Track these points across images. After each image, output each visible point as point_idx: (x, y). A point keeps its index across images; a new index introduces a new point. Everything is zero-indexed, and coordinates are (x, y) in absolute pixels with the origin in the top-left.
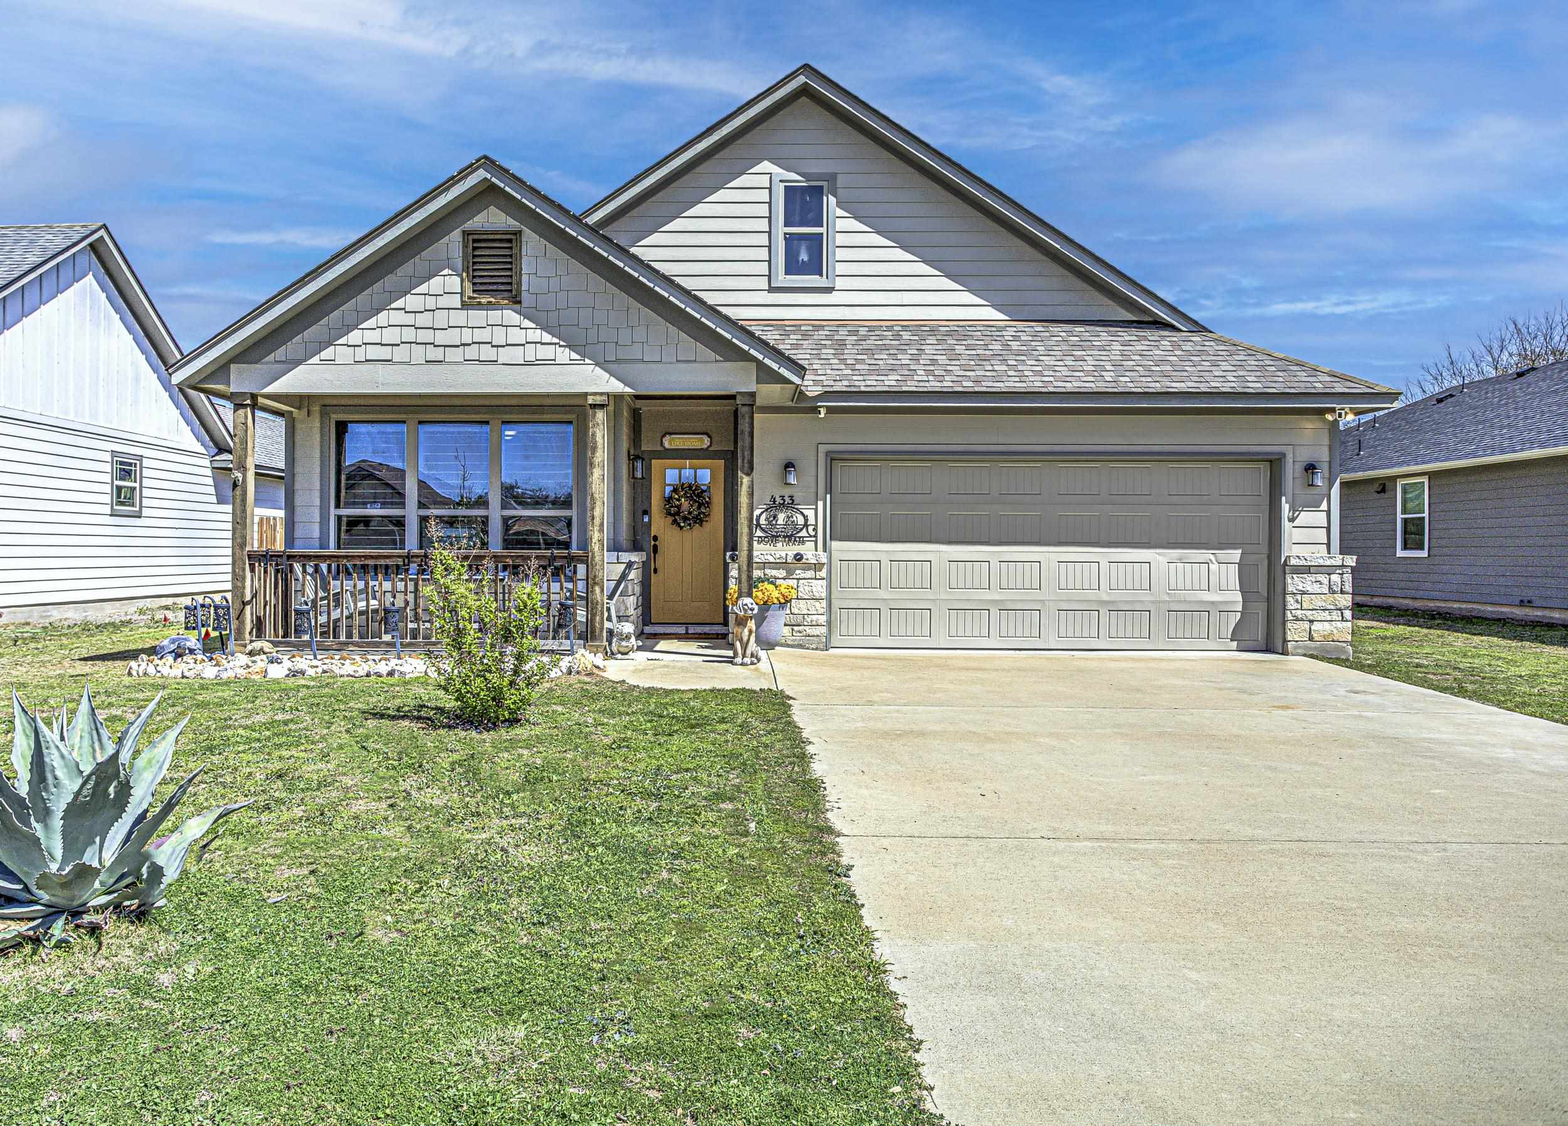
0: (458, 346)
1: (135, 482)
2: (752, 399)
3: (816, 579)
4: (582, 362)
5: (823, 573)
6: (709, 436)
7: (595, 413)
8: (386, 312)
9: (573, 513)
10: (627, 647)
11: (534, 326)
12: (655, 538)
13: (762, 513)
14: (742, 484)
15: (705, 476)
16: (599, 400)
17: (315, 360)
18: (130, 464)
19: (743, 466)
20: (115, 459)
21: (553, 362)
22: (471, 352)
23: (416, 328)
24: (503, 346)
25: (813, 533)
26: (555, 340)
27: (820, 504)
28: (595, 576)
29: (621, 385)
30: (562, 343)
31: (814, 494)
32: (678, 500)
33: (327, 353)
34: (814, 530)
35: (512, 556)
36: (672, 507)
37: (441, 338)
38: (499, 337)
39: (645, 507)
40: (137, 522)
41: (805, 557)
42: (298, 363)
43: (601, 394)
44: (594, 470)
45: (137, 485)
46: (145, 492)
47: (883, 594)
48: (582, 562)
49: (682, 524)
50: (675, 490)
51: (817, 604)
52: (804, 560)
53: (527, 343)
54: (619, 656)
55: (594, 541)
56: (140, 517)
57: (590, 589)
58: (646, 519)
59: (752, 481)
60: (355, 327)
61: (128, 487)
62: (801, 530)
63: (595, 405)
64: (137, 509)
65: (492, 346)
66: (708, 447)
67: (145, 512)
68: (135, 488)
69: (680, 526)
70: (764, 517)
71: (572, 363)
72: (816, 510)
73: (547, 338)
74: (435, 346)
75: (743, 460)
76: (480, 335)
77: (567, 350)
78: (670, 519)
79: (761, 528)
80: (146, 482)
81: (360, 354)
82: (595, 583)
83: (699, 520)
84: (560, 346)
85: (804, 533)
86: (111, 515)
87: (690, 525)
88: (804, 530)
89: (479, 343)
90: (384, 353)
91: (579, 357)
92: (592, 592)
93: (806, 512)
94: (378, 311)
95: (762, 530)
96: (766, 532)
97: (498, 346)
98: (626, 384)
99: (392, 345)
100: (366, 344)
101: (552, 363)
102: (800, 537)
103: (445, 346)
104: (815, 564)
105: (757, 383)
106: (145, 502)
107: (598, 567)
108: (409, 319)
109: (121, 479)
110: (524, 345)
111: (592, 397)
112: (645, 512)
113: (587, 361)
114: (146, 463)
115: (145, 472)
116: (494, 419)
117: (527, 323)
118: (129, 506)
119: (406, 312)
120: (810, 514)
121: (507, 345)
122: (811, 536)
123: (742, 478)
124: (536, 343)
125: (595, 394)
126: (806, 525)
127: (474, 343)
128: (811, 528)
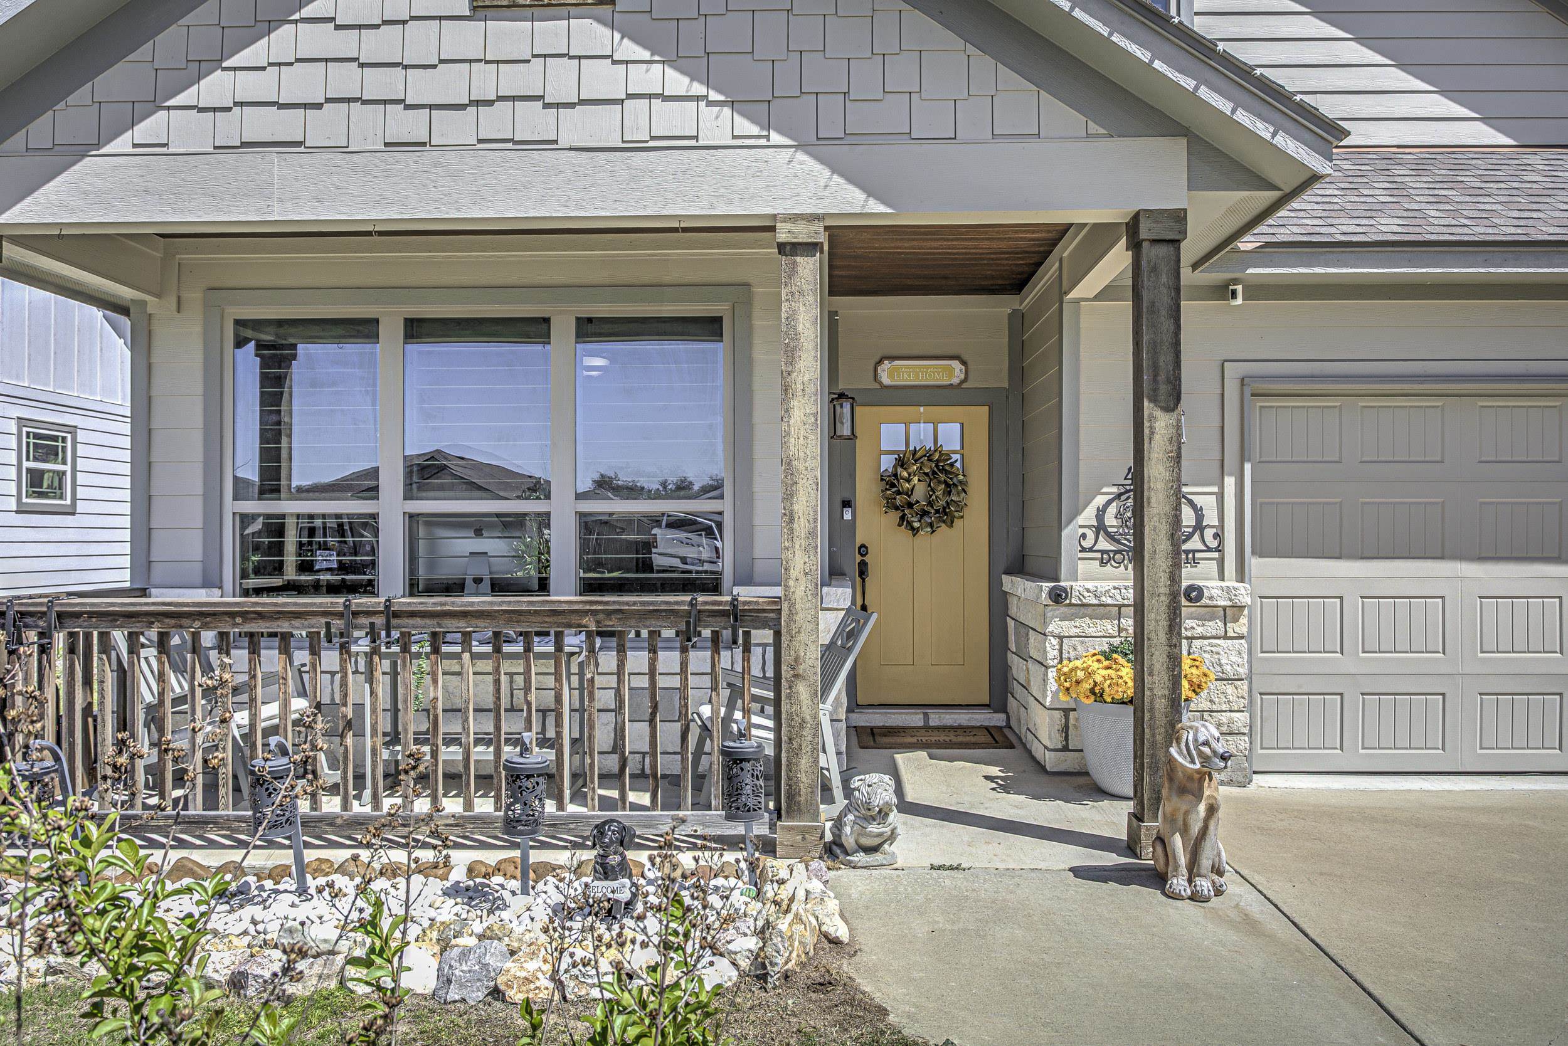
0: (462, 107)
1: (64, 463)
2: (1177, 227)
3: (1226, 637)
4: (763, 142)
5: (1242, 627)
6: (964, 363)
7: (795, 264)
8: (288, 28)
9: (725, 506)
10: (880, 835)
11: (646, 55)
12: (863, 549)
13: (1109, 502)
14: (1152, 433)
15: (950, 436)
16: (803, 233)
17: (122, 144)
18: (55, 438)
19: (1155, 390)
20: (25, 429)
21: (693, 143)
22: (495, 122)
23: (362, 65)
24: (572, 106)
25: (1213, 544)
26: (699, 89)
27: (1230, 482)
28: (797, 660)
29: (858, 195)
30: (714, 96)
31: (1217, 464)
32: (908, 481)
33: (149, 129)
34: (1216, 536)
35: (594, 613)
36: (899, 493)
37: (421, 86)
38: (561, 85)
39: (847, 496)
40: (68, 520)
41: (1206, 593)
42: (79, 152)
43: (811, 218)
44: (794, 403)
45: (68, 468)
46: (81, 478)
47: (1347, 664)
48: (764, 625)
49: (916, 525)
50: (901, 462)
51: (1230, 689)
52: (1204, 601)
53: (630, 96)
54: (860, 858)
55: (793, 573)
56: (73, 514)
57: (785, 692)
58: (848, 516)
59: (1178, 427)
60: (217, 63)
61: (54, 472)
62: (1190, 536)
63: (794, 245)
64: (68, 502)
65: (546, 106)
66: (962, 382)
67: (81, 507)
68: (64, 473)
69: (913, 529)
70: (1112, 510)
71: (740, 142)
72: (1221, 496)
73: (678, 82)
74: (408, 107)
75: (1155, 376)
76: (514, 80)
77: (727, 111)
78: (895, 516)
79: (1108, 534)
80: (81, 464)
81: (229, 129)
82: (797, 676)
83: (947, 515)
84: (710, 104)
85: (1195, 543)
86: (17, 512)
87: (931, 525)
88: (1196, 536)
89: (514, 98)
90: (287, 125)
91: (755, 130)
92: (789, 697)
93: (1198, 500)
94: (271, 25)
95: (1111, 537)
96: (1118, 542)
97: (558, 106)
98: (870, 193)
99: (305, 106)
100: (241, 104)
101: (689, 143)
102: (1187, 552)
103: (431, 107)
104: (1224, 608)
105: (1189, 190)
106: (81, 492)
107: (803, 637)
108: (346, 44)
109: (36, 459)
110: (621, 102)
111: (787, 226)
112: (846, 504)
113: (776, 138)
114: (81, 436)
115: (81, 450)
116: (561, 312)
117: (630, 49)
118: (54, 498)
119: (338, 27)
120: (1208, 503)
121: (583, 102)
122: (1209, 550)
123: (1152, 418)
124: (650, 96)
125: (795, 218)
126: (1199, 527)
127: (500, 98)
128: (1209, 534)
